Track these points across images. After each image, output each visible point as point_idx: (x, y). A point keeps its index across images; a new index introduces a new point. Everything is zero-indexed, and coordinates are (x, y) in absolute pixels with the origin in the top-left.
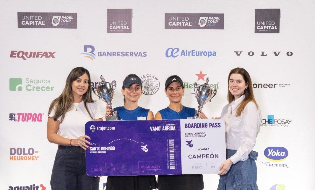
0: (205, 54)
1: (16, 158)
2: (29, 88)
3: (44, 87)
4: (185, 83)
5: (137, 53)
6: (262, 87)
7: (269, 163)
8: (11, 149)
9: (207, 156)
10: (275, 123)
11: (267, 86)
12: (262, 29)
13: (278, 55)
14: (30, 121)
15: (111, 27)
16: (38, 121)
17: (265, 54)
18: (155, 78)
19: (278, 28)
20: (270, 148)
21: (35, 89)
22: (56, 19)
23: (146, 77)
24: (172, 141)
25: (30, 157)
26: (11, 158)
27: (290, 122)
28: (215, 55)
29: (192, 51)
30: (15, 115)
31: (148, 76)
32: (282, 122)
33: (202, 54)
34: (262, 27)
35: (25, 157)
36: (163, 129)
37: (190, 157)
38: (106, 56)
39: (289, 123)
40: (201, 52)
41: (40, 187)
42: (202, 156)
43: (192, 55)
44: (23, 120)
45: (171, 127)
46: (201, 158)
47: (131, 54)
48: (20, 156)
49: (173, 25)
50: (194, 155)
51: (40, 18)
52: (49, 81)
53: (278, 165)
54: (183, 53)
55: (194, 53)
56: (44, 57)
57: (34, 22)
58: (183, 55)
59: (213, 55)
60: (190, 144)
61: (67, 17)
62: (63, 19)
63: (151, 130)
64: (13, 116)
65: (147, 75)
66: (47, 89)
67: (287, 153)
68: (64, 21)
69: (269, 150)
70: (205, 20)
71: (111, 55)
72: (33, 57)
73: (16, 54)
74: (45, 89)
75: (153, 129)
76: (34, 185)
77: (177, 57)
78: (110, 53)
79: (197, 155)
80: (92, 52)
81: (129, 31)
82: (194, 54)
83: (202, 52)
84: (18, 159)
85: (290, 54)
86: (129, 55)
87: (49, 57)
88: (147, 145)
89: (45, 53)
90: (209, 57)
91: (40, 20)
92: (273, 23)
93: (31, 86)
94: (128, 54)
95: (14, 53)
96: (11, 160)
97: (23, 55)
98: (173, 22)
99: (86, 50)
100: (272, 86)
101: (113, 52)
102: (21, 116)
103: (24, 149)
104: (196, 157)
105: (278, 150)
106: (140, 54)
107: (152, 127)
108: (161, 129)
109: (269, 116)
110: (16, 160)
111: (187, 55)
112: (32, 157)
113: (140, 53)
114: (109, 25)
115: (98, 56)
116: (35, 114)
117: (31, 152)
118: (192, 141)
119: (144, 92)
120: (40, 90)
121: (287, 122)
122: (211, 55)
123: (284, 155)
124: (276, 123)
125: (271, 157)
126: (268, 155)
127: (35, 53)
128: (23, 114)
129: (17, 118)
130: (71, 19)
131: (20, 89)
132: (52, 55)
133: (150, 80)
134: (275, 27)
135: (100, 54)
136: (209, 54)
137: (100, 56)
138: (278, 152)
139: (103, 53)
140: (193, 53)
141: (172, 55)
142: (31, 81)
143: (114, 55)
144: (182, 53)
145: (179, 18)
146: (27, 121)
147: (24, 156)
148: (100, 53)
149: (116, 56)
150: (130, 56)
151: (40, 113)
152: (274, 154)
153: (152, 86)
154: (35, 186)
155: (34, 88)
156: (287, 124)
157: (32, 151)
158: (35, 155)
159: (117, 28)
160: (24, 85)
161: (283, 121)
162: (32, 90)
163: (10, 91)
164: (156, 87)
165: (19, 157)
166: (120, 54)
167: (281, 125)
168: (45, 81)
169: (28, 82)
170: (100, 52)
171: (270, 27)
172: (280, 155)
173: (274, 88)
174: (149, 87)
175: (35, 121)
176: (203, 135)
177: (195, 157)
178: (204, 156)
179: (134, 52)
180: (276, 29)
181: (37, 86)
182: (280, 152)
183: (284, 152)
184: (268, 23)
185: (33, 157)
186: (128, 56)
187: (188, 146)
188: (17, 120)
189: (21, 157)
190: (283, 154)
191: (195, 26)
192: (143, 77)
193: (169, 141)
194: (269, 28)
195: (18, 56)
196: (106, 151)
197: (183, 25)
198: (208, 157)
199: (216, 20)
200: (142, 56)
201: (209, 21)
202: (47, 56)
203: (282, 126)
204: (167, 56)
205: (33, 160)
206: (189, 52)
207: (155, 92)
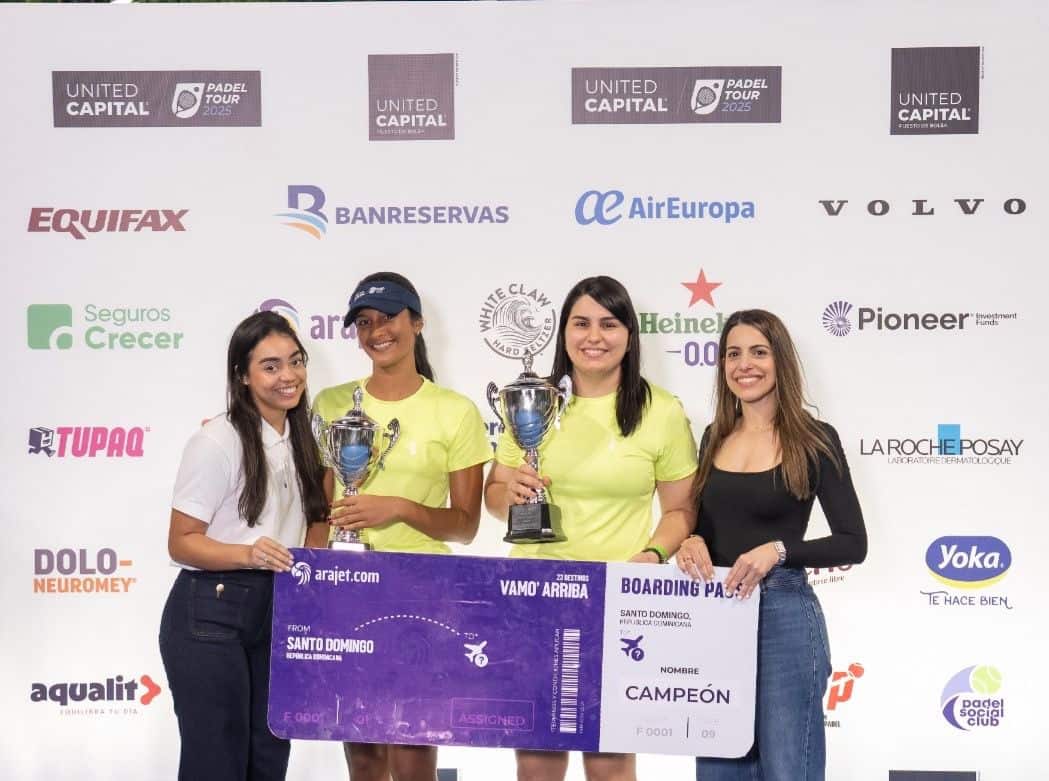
0: (716, 210)
1: (56, 583)
2: (95, 338)
3: (150, 336)
4: (644, 316)
5: (476, 209)
6: (917, 327)
7: (945, 595)
8: (38, 553)
9: (690, 694)
10: (964, 450)
11: (936, 320)
12: (915, 121)
13: (972, 212)
14: (102, 454)
15: (382, 121)
16: (131, 453)
17: (926, 209)
18: (538, 296)
19: (974, 114)
20: (948, 541)
21: (117, 341)
22: (187, 92)
23: (508, 294)
24: (572, 635)
25: (102, 580)
26: (39, 586)
27: (1017, 449)
28: (752, 215)
29: (670, 200)
30: (47, 436)
31: (515, 293)
32: (990, 450)
33: (706, 210)
34: (916, 111)
35: (85, 582)
36: (546, 592)
37: (633, 692)
38: (365, 222)
39: (1013, 449)
40: (702, 206)
41: (140, 686)
42: (671, 694)
43: (671, 216)
44: (77, 453)
45: (574, 585)
46: (669, 699)
47: (455, 214)
48: (69, 577)
49: (600, 110)
50: (646, 688)
51: (131, 90)
52: (166, 312)
53: (977, 601)
54: (638, 209)
55: (677, 208)
56: (147, 230)
57: (110, 104)
58: (637, 216)
59: (745, 216)
60: (633, 648)
61: (227, 85)
62: (212, 92)
63: (504, 592)
64: (44, 437)
65: (511, 286)
66: (158, 341)
67: (1006, 558)
68: (217, 99)
69: (944, 548)
70: (714, 90)
71: (382, 221)
72: (109, 230)
73: (47, 219)
74: (152, 341)
75: (511, 588)
76: (120, 678)
77: (618, 222)
78: (379, 213)
79: (657, 690)
80: (315, 209)
81: (448, 133)
82: (675, 212)
83: (706, 204)
84: (63, 587)
85: (1015, 206)
86: (446, 217)
87: (165, 228)
88: (484, 643)
89: (150, 213)
90: (728, 221)
91: (131, 100)
92: (956, 99)
93: (102, 330)
94: (442, 215)
95: (43, 215)
96: (39, 590)
97: (74, 223)
98: (599, 97)
99: (293, 202)
100: (954, 320)
101: (391, 209)
102: (70, 438)
103: (83, 553)
104: (653, 696)
105: (974, 549)
106: (486, 215)
107: (508, 583)
108: (540, 590)
109: (942, 428)
110: (54, 591)
111: (650, 216)
112: (109, 581)
113: (486, 209)
114: (373, 115)
115: (339, 222)
116: (120, 431)
117: (107, 565)
118: (641, 638)
119: (502, 348)
120: (136, 344)
121: (1006, 447)
122: (735, 215)
123: (995, 564)
124: (968, 453)
125: (951, 573)
126: (942, 566)
127: (115, 214)
128: (78, 430)
129: (55, 447)
130: (241, 94)
131: (65, 342)
132: (174, 220)
133: (522, 307)
134: (964, 110)
135: (342, 215)
136: (729, 211)
137: (342, 223)
138: (977, 554)
139: (356, 214)
140: (671, 208)
141: (599, 217)
142: (104, 314)
143: (394, 220)
144: (634, 206)
145: (621, 85)
146: (92, 454)
147: (83, 577)
148: (343, 212)
149: (399, 221)
150: (451, 221)
151: (138, 425)
152: (960, 560)
153: (530, 326)
154: (124, 682)
155: (112, 337)
156: (1006, 454)
157: (109, 558)
158: (121, 572)
159: (403, 123)
160: (77, 328)
161: (992, 443)
162: (107, 346)
163: (30, 350)
164: (543, 330)
165: (66, 580)
166: (413, 215)
167: (985, 461)
168: (154, 315)
169: (91, 317)
170: (344, 209)
171: (944, 111)
172: (983, 564)
173: (961, 327)
174: (517, 329)
175: (120, 454)
176: (683, 620)
177: (649, 695)
178: (679, 693)
179: (465, 209)
180: (964, 118)
181: (125, 331)
182: (981, 555)
183: (997, 555)
184: (937, 97)
185: (113, 580)
186: (444, 221)
187: (628, 654)
188: (56, 454)
189: (73, 580)
190: (991, 560)
191: (680, 113)
192: (495, 297)
193: (561, 635)
194: (940, 114)
195: (57, 227)
196: (344, 654)
197: (637, 109)
198: (692, 698)
199: (752, 89)
200: (492, 221)
201: (728, 93)
202: (156, 227)
203: (991, 461)
204: (581, 219)
205: (113, 590)
206: (659, 206)
207: (538, 348)
